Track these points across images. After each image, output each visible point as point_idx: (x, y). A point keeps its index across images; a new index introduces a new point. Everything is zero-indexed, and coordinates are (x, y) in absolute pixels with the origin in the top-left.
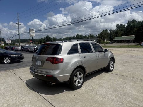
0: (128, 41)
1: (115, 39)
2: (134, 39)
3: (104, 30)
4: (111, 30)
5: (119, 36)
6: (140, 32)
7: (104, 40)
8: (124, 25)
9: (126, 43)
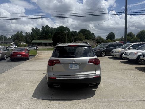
0: (45, 45)
1: (32, 42)
2: (51, 43)
3: (18, 32)
4: (26, 33)
5: (35, 40)
6: (56, 37)
7: (20, 43)
8: (39, 29)
9: (44, 46)
